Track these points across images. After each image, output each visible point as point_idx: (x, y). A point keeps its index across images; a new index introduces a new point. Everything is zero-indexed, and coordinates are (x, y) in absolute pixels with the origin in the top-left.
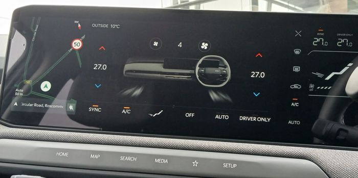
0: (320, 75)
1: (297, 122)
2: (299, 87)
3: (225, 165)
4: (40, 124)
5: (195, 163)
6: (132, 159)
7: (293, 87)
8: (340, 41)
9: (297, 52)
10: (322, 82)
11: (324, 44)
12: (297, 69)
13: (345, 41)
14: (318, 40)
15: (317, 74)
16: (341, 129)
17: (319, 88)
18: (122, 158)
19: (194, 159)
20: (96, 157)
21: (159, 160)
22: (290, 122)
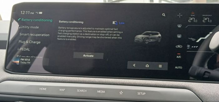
0: (193, 40)
1: (180, 67)
2: (181, 46)
3: (139, 94)
5: (121, 93)
6: (84, 91)
7: (178, 46)
8: (205, 19)
9: (179, 26)
11: (195, 21)
12: (179, 36)
13: (207, 19)
14: (192, 19)
15: (191, 39)
16: (206, 72)
17: (192, 47)
18: (78, 91)
19: (120, 90)
20: (63, 90)
21: (99, 91)
22: (176, 67)
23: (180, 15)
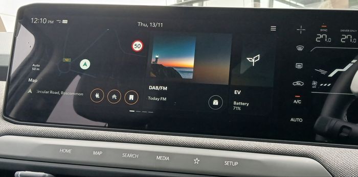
0: (323, 72)
1: (300, 120)
2: (302, 84)
3: (227, 163)
4: (47, 121)
5: (197, 161)
6: (134, 156)
7: (296, 83)
8: (344, 37)
9: (300, 49)
10: (325, 79)
11: (327, 40)
12: (299, 66)
13: (349, 37)
14: (321, 36)
15: (321, 71)
16: (344, 127)
17: (322, 85)
18: (124, 155)
19: (195, 156)
20: (99, 153)
21: (159, 158)
22: (292, 120)
23: (301, 30)
